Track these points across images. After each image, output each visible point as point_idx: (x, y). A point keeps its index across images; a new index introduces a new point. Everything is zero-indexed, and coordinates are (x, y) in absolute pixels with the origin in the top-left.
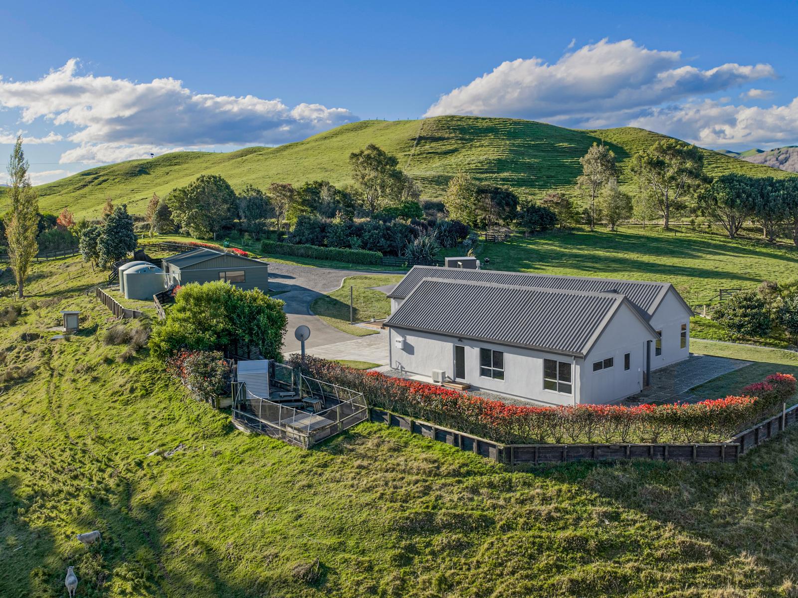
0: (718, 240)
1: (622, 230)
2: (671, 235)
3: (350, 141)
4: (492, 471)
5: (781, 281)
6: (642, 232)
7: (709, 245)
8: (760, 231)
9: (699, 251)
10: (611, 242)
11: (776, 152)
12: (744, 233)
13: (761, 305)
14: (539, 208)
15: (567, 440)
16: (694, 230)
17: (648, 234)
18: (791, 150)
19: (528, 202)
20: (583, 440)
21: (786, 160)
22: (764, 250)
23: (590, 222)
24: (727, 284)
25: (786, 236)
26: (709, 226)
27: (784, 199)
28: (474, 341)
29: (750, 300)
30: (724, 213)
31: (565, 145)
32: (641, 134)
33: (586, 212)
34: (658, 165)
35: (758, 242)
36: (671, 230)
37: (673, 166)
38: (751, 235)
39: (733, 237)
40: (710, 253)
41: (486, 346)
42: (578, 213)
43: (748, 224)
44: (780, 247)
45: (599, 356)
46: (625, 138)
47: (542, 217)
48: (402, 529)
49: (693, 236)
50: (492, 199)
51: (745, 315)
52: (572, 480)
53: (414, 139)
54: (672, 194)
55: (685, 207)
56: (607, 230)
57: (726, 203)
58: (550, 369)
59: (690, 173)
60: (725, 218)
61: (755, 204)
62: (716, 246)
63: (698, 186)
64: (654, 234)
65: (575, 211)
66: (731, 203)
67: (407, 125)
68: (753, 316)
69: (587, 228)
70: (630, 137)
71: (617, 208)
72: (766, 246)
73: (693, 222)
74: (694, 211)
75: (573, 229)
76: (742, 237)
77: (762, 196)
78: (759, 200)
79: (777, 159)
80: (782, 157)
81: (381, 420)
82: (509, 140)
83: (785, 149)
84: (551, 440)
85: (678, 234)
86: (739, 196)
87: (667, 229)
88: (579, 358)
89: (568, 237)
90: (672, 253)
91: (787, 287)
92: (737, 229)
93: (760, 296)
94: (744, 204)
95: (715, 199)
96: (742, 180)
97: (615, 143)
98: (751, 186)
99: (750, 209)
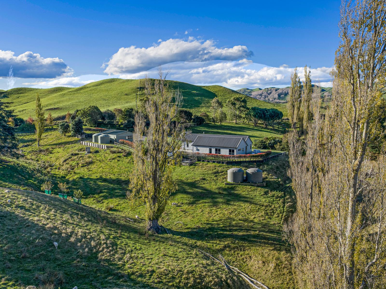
0: (251, 127)
1: (223, 124)
2: (238, 125)
3: (109, 88)
4: (225, 166)
5: (269, 137)
6: (229, 125)
7: (249, 129)
8: (263, 124)
9: (247, 130)
10: (221, 127)
11: (266, 90)
12: (258, 125)
13: (265, 142)
14: (200, 117)
15: (237, 160)
16: (244, 124)
17: (231, 125)
18: (272, 89)
19: (196, 115)
20: (239, 160)
21: (271, 93)
22: (264, 130)
23: (214, 121)
24: (256, 139)
25: (271, 126)
26: (249, 123)
27: (269, 115)
28: (213, 147)
29: (262, 141)
30: (253, 119)
31: (195, 92)
32: (221, 88)
33: (213, 118)
34: (234, 104)
35: (263, 128)
36: (237, 124)
37: (238, 104)
38: (261, 125)
39: (255, 126)
40: (250, 131)
41: (217, 148)
42: (210, 119)
43: (259, 122)
44: (268, 129)
45: (238, 148)
46: (216, 90)
47: (200, 120)
48: (214, 173)
49: (243, 126)
50: (185, 114)
51: (261, 145)
52: (239, 166)
53: (138, 88)
54: (237, 113)
55: (242, 117)
56: (219, 124)
57: (253, 116)
58: (230, 151)
59: (243, 107)
60: (253, 120)
61: (261, 116)
62: (251, 129)
63: (245, 110)
64: (233, 125)
65: (209, 118)
66: (255, 116)
67: (133, 82)
68: (263, 145)
69: (213, 123)
70: (217, 90)
71: (222, 117)
72: (265, 129)
73: (244, 121)
74: (244, 118)
75: (209, 124)
76: (258, 126)
77: (264, 114)
78: (263, 115)
79: (267, 93)
80: (269, 92)
81: (200, 161)
82: (175, 89)
83: (270, 89)
84: (234, 161)
85: (240, 125)
86: (257, 114)
87: (236, 124)
88: (236, 148)
89: (208, 126)
90: (240, 131)
91: (270, 138)
92: (256, 124)
93: (264, 140)
94: (259, 116)
95: (250, 115)
96: (258, 109)
97: (212, 91)
98: (261, 111)
99: (260, 118)
